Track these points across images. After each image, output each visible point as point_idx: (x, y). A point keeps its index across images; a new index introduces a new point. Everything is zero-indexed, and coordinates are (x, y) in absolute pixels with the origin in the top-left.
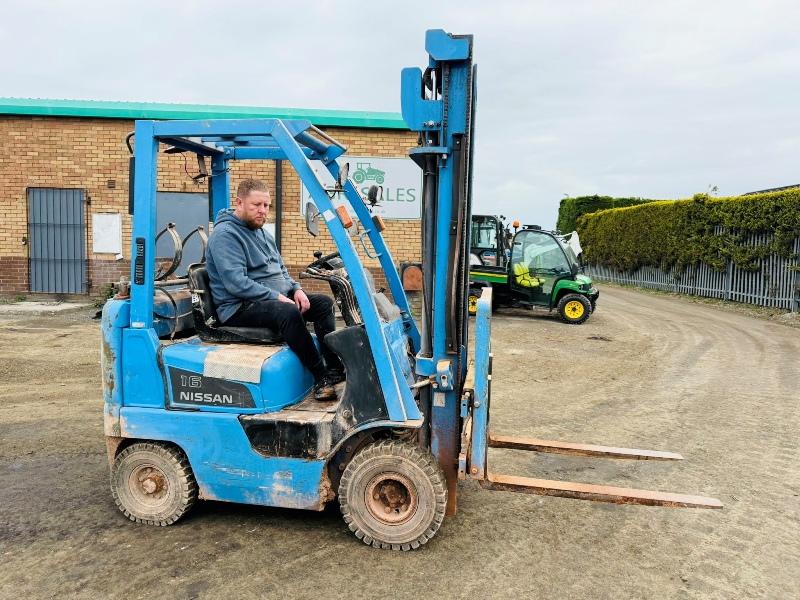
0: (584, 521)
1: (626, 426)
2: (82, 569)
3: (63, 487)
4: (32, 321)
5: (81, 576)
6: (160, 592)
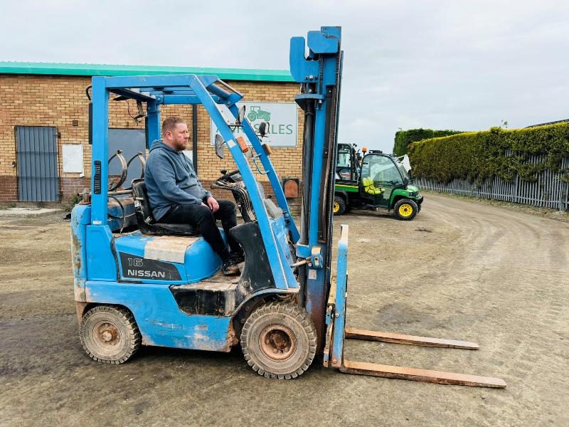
1: (443, 292)
2: (61, 394)
3: (46, 338)
4: (21, 222)
5: (60, 399)
6: (116, 410)
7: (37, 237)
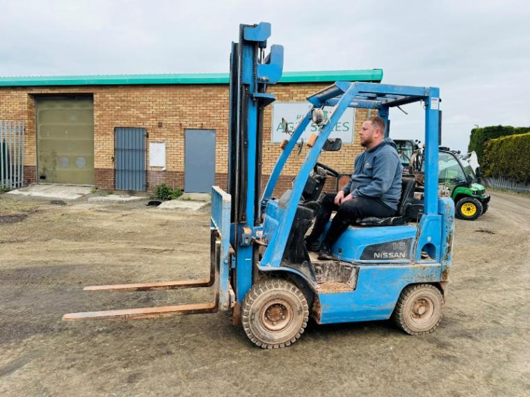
0: (420, 366)
1: (484, 298)
2: (77, 355)
4: (113, 206)
5: (74, 360)
6: (112, 376)
7: (120, 219)
